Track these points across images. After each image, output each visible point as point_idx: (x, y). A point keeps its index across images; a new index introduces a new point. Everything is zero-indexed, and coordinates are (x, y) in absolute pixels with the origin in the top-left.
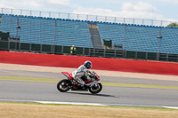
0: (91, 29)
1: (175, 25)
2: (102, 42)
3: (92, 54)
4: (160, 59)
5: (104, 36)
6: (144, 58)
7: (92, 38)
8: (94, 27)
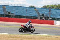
0: (3, 8)
1: (31, 6)
2: (7, 12)
3: (4, 16)
4: (27, 18)
5: (8, 10)
6: (21, 18)
7: (4, 11)
8: (4, 7)
